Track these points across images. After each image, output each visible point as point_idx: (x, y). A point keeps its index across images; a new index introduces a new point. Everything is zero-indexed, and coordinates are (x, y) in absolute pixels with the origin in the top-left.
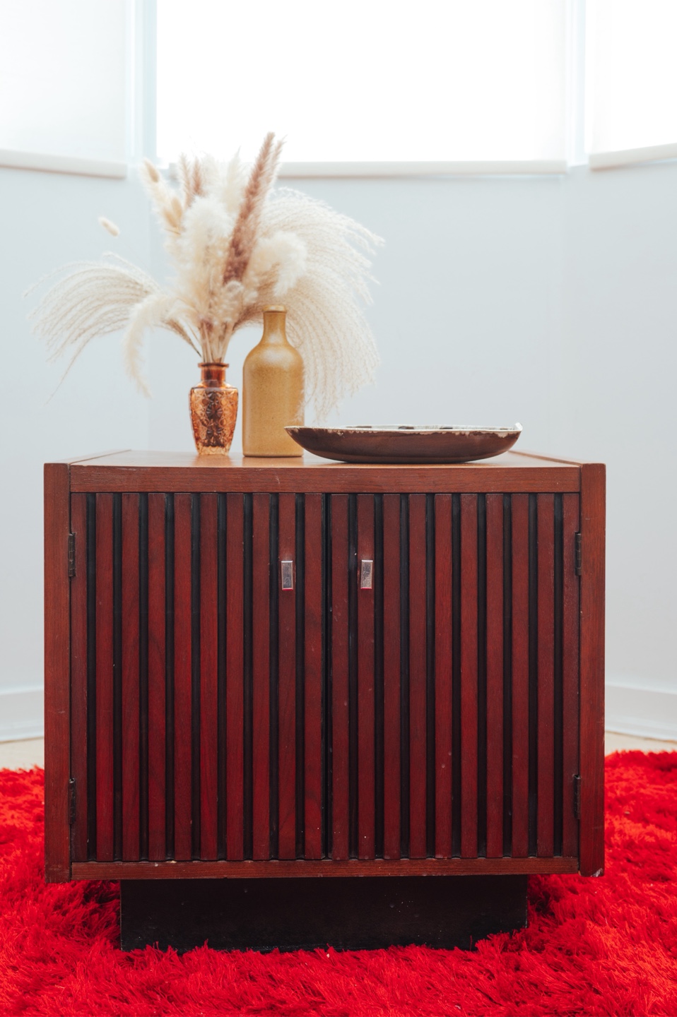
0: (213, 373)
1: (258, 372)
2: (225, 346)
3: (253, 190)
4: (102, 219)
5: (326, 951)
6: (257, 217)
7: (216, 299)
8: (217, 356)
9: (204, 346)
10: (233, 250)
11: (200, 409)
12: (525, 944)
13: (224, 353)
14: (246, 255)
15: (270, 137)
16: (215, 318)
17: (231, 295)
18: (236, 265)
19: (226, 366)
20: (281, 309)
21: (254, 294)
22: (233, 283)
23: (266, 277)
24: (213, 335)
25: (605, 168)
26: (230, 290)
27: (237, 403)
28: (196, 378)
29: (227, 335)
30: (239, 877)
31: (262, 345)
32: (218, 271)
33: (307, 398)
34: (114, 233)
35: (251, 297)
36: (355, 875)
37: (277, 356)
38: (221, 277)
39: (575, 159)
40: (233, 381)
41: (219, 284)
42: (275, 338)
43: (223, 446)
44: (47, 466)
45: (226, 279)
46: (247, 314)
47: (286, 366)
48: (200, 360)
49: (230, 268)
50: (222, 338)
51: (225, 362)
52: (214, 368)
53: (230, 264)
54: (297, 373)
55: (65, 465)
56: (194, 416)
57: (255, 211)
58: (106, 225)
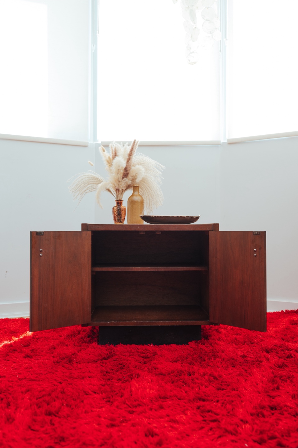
0: (119, 203)
1: (131, 202)
2: (122, 195)
3: (130, 155)
4: (89, 161)
5: (151, 345)
6: (131, 161)
7: (120, 183)
8: (120, 198)
9: (117, 196)
10: (125, 170)
11: (116, 212)
12: (200, 343)
13: (122, 197)
14: (128, 171)
15: (135, 141)
16: (120, 188)
17: (124, 182)
18: (126, 174)
19: (123, 201)
20: (138, 185)
21: (131, 182)
22: (125, 179)
23: (133, 177)
24: (119, 192)
25: (232, 143)
26: (124, 181)
27: (126, 211)
28: (115, 204)
29: (123, 193)
30: (129, 325)
31: (133, 195)
32: (121, 176)
33: (144, 209)
34: (92, 165)
35: (130, 182)
36: (158, 325)
37: (137, 198)
38: (122, 177)
39: (223, 140)
40: (125, 205)
41: (121, 179)
42: (136, 193)
43: (122, 222)
44: (82, 224)
45: (123, 178)
46: (128, 187)
47: (139, 201)
48: (116, 199)
49: (124, 175)
50: (122, 193)
51: (122, 200)
52: (119, 201)
53: (124, 174)
54: (142, 202)
55: (86, 224)
56: (114, 214)
57: (131, 160)
58: (90, 163)
